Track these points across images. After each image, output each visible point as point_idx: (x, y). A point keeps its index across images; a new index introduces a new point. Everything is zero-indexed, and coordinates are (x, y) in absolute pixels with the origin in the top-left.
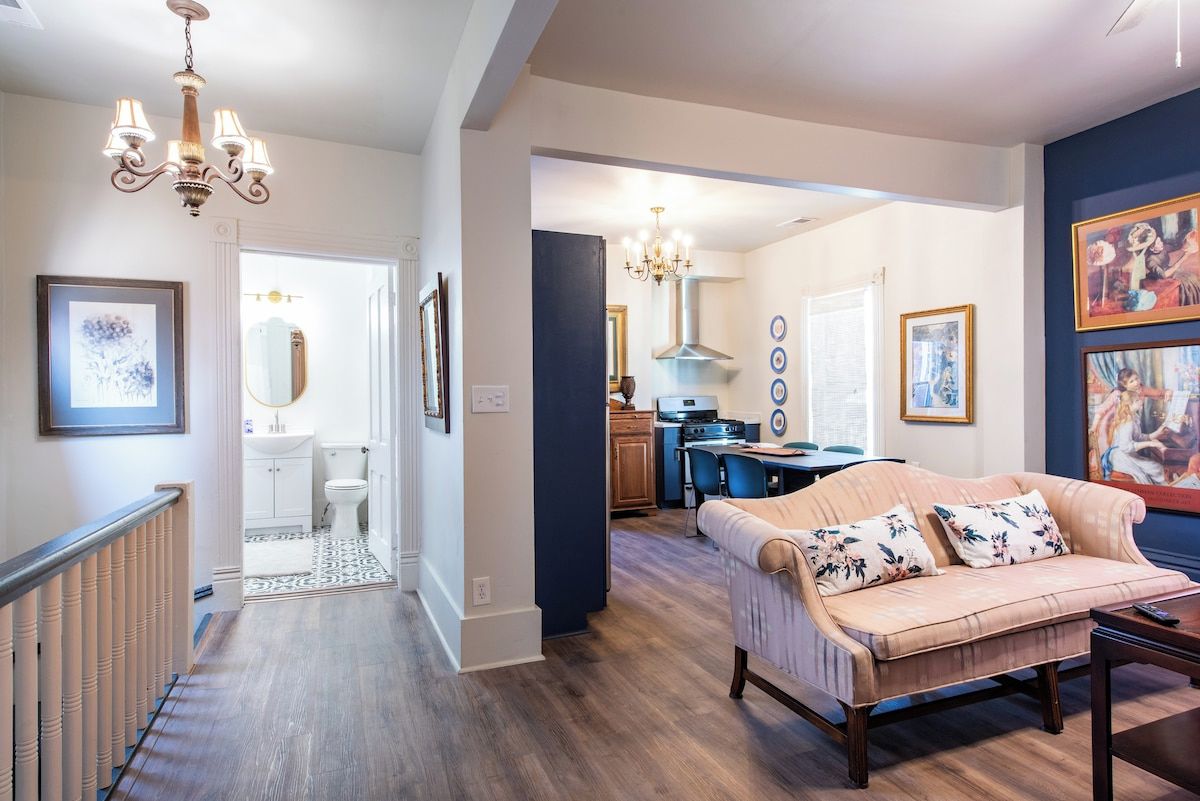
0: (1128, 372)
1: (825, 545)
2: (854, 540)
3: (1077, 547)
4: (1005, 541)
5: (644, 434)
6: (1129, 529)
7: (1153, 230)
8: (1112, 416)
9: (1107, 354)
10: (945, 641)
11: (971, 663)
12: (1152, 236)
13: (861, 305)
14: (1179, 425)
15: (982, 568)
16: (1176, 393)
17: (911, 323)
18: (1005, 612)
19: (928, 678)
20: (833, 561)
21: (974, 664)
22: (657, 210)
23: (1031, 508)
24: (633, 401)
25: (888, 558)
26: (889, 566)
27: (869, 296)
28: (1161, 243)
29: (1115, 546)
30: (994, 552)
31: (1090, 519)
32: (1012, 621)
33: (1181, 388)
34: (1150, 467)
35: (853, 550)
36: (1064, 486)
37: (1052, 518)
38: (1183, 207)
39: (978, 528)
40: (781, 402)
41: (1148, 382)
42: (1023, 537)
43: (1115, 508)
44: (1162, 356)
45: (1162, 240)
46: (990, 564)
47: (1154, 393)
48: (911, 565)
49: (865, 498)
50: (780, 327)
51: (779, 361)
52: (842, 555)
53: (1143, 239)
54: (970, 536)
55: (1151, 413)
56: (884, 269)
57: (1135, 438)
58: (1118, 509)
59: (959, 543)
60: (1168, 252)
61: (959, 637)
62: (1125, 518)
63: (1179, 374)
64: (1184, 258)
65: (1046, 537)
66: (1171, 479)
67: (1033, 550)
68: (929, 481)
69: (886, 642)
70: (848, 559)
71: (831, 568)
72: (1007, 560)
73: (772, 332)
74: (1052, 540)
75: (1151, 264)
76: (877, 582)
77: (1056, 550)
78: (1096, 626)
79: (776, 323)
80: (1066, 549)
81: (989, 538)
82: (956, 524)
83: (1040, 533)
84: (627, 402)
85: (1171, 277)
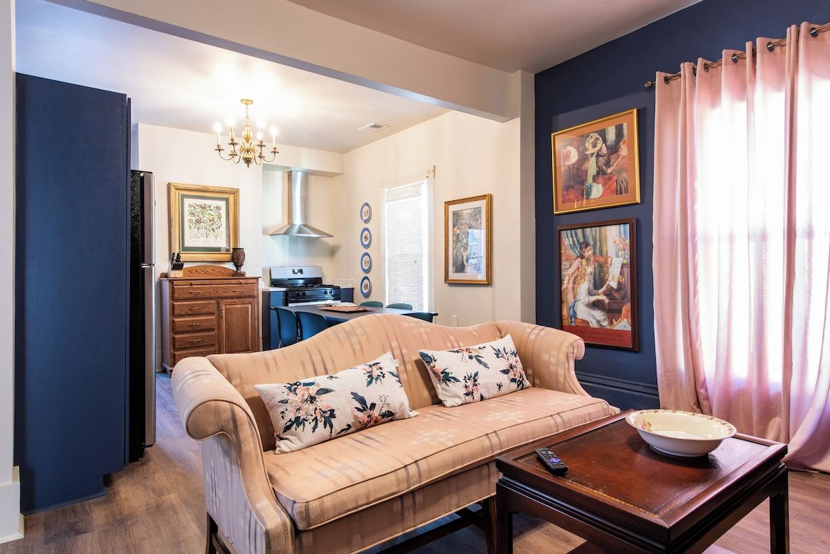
0: (585, 244)
1: (294, 399)
2: (326, 391)
3: (537, 381)
4: (475, 381)
5: (249, 297)
6: (572, 364)
7: (601, 139)
8: (576, 277)
9: (573, 231)
10: (379, 496)
11: (412, 512)
12: (600, 142)
13: (420, 195)
14: (616, 283)
15: (453, 406)
16: (615, 259)
17: (452, 208)
18: (446, 456)
19: (362, 538)
20: (302, 415)
21: (415, 513)
22: (247, 102)
23: (502, 350)
24: (243, 269)
25: (359, 406)
26: (360, 414)
27: (424, 188)
28: (605, 148)
29: (561, 379)
30: (465, 391)
31: (545, 357)
32: (454, 464)
33: (617, 256)
34: (599, 315)
35: (324, 402)
36: (529, 330)
37: (518, 358)
38: (618, 122)
39: (455, 372)
40: (367, 271)
41: (598, 252)
42: (492, 376)
43: (562, 349)
44: (606, 232)
45: (606, 146)
46: (459, 402)
47: (601, 260)
48: (384, 411)
49: (357, 347)
50: (367, 213)
51: (367, 239)
52: (312, 407)
53: (594, 146)
54: (446, 378)
55: (600, 275)
56: (434, 166)
57: (590, 294)
58: (564, 349)
59: (438, 385)
60: (610, 155)
61: (395, 490)
62: (570, 356)
63: (616, 245)
64: (619, 159)
65: (511, 375)
66: (611, 323)
67: (500, 386)
68: (422, 330)
69: (307, 509)
70: (318, 411)
71: (298, 421)
72: (477, 396)
73: (361, 216)
74: (516, 377)
75: (600, 163)
76: (347, 431)
77: (518, 386)
78: (501, 476)
79: (364, 209)
80: (527, 383)
81: (461, 379)
82: (436, 368)
83: (505, 372)
84: (237, 270)
85: (611, 173)
